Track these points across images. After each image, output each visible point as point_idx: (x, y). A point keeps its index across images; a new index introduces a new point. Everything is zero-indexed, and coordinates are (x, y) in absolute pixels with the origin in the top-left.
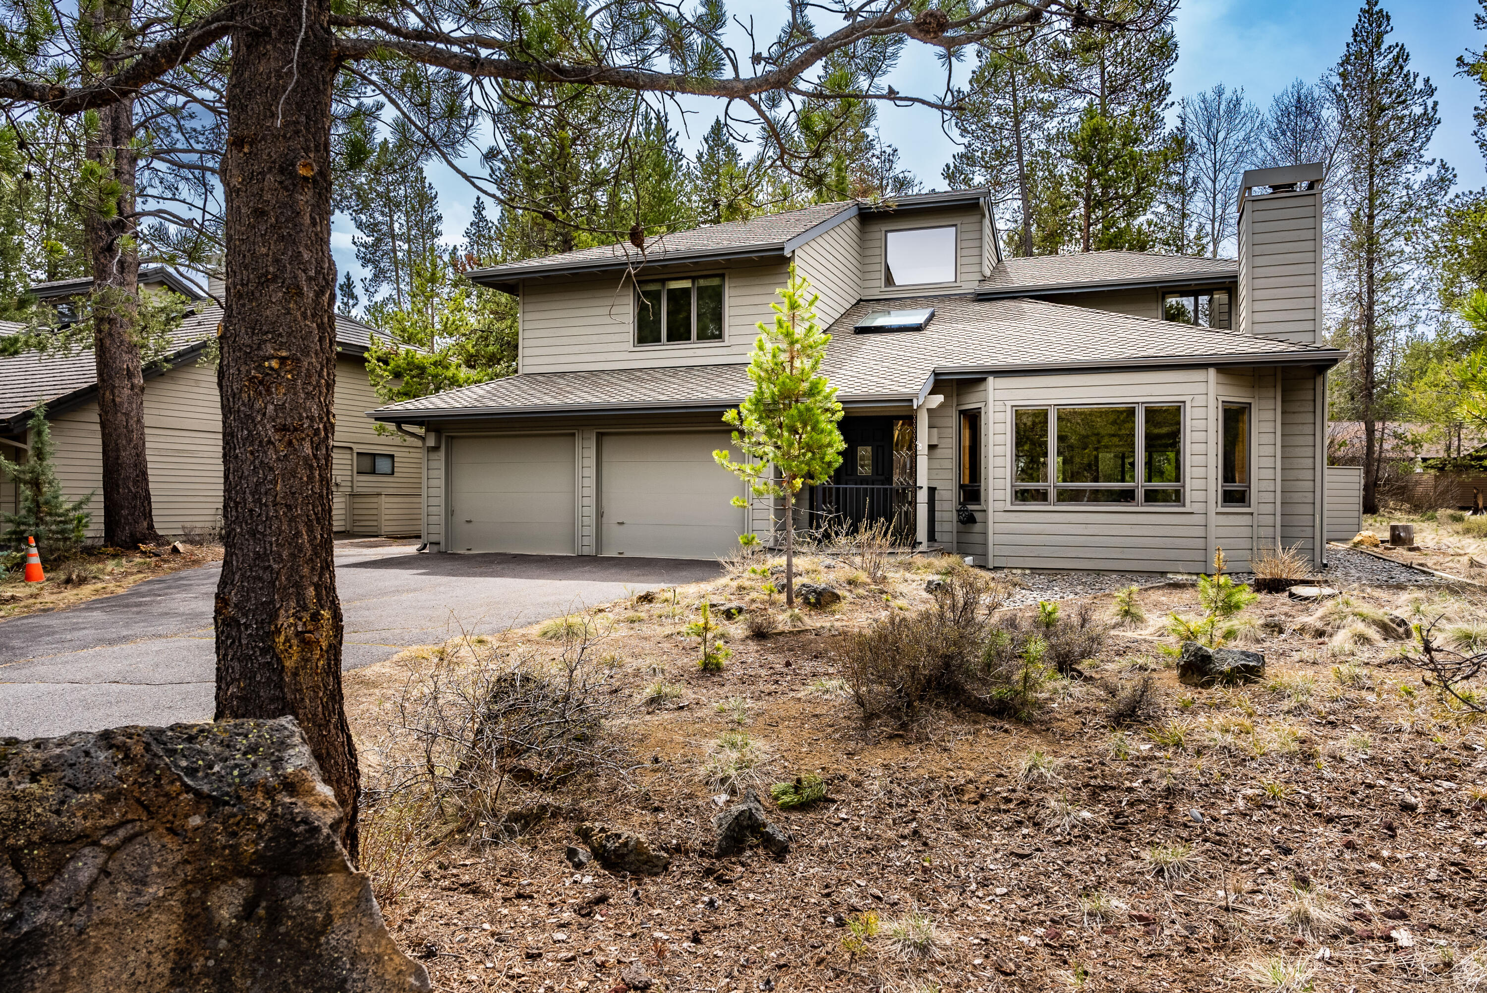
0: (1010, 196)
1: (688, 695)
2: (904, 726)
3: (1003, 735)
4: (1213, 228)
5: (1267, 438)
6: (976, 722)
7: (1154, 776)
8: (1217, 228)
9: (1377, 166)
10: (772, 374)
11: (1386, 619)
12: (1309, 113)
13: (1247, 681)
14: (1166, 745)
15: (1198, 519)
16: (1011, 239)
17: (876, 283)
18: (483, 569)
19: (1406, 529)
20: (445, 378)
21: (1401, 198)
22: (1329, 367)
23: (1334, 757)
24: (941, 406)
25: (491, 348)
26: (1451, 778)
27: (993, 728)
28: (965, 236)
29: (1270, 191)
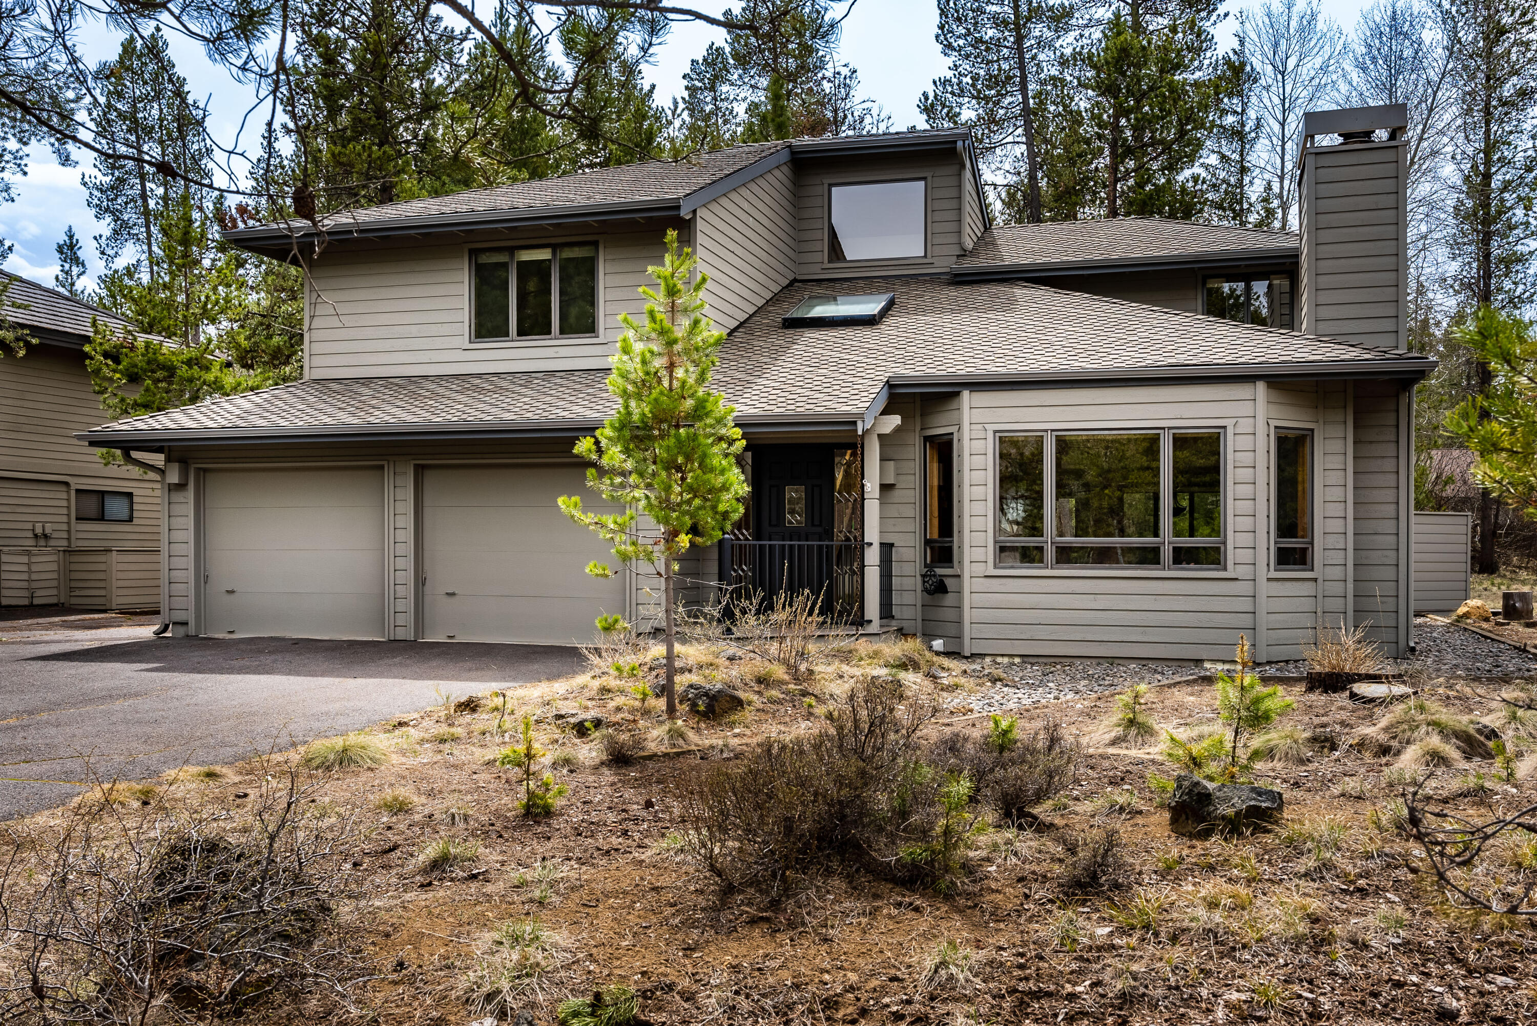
0: (1010, 139)
1: (489, 856)
2: (775, 905)
3: (911, 915)
4: (1282, 188)
5: (1335, 478)
6: (876, 897)
7: (1106, 977)
8: (1286, 188)
9: (1495, 108)
10: (644, 386)
11: (1471, 730)
12: (1406, 35)
13: (1259, 829)
14: (1133, 928)
15: (1243, 588)
16: (1012, 196)
17: (817, 257)
18: (246, 662)
19: (1524, 597)
20: (204, 383)
21: (1525, 151)
22: (1415, 381)
23: (1354, 942)
24: (898, 430)
25: (276, 340)
26: (1507, 971)
27: (899, 905)
28: (938, 194)
29: (1341, 140)
